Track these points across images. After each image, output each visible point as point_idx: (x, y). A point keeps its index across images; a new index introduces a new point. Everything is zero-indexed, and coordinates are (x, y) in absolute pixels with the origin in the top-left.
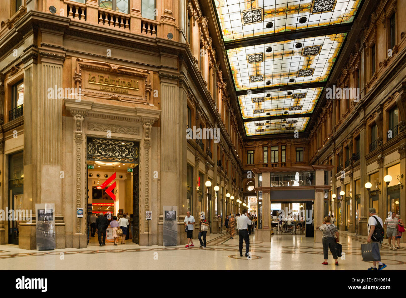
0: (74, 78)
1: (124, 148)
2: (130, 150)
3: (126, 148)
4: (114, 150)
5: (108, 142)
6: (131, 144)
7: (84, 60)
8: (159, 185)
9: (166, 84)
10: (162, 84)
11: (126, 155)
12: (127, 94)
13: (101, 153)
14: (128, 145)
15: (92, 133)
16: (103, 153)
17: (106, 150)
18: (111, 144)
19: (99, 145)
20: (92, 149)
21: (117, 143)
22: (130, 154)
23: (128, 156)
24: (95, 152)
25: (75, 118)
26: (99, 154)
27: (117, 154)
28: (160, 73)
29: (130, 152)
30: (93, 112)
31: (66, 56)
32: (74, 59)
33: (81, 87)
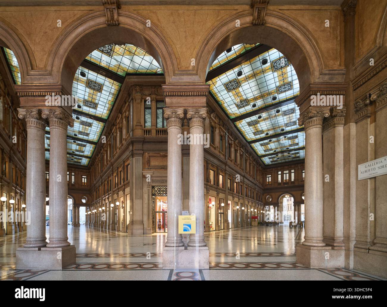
0: (147, 162)
5: (161, 187)
15: (154, 184)
16: (159, 193)
19: (157, 189)
20: (154, 191)
21: (164, 187)
24: (156, 193)
27: (164, 192)
30: (154, 176)
31: (143, 152)
32: (147, 153)
33: (149, 165)
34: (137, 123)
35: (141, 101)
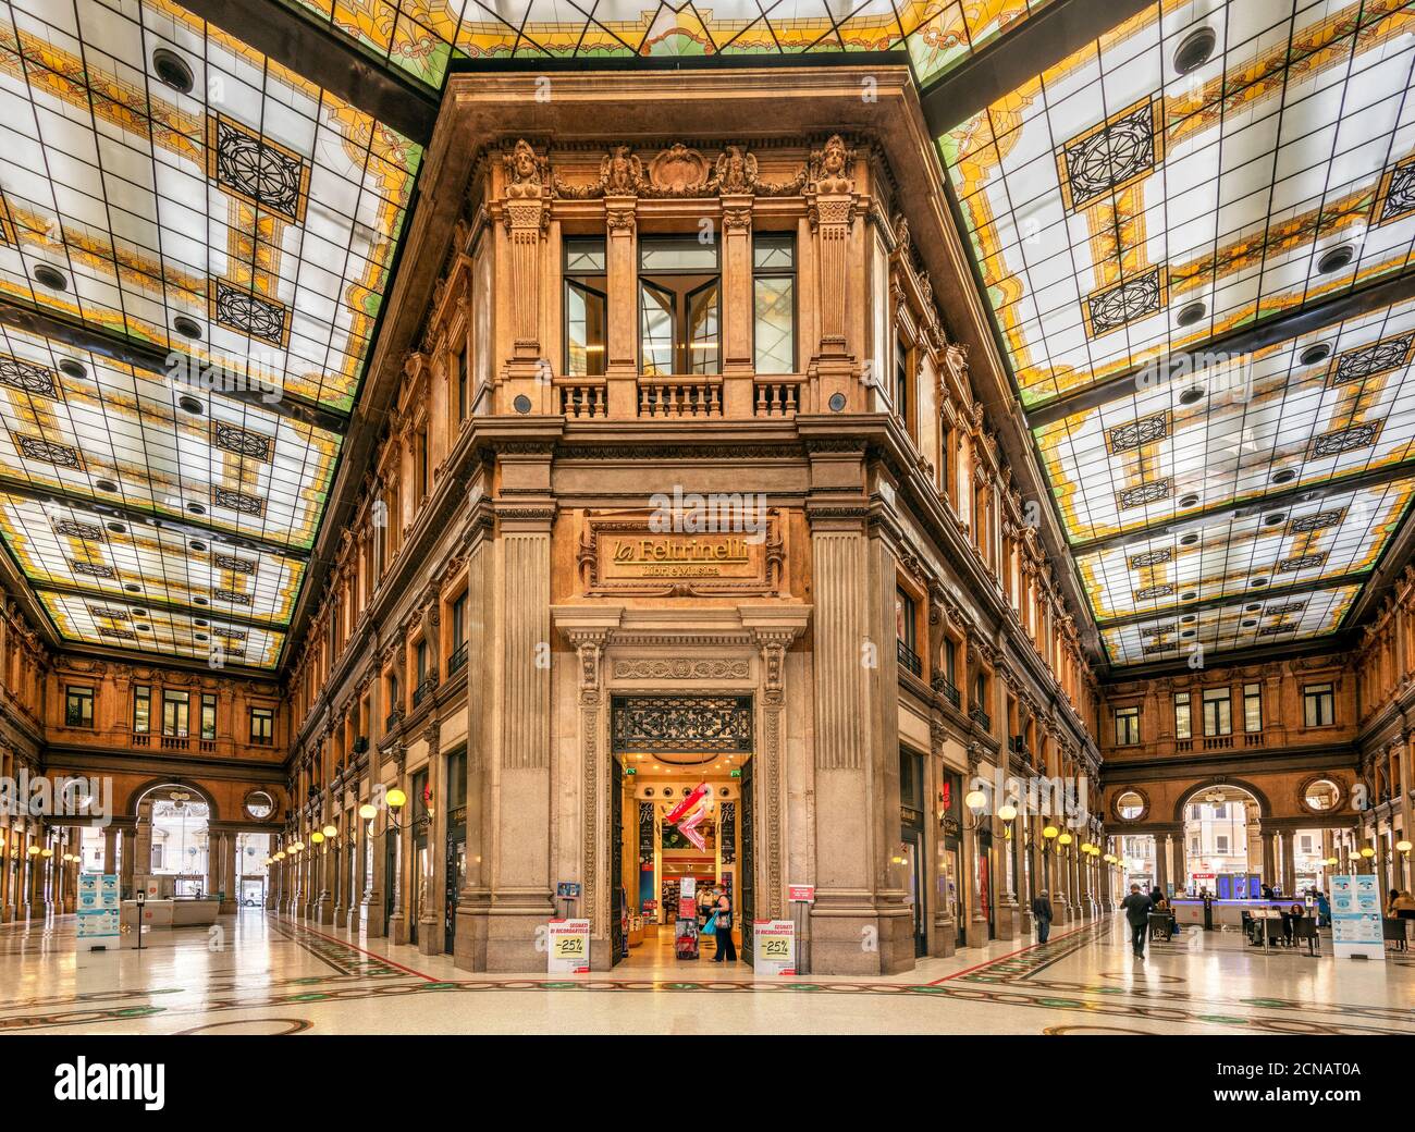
0: (579, 558)
1: (709, 715)
2: (727, 718)
3: (716, 715)
4: (682, 724)
5: (667, 703)
6: (729, 704)
7: (603, 512)
8: (811, 808)
9: (828, 535)
10: (815, 535)
11: (716, 733)
12: (717, 577)
13: (648, 733)
14: (722, 708)
15: (625, 685)
16: (655, 733)
17: (662, 724)
18: (674, 708)
19: (643, 712)
20: (625, 724)
21: (690, 703)
22: (728, 730)
23: (721, 736)
24: (633, 732)
25: (580, 653)
26: (643, 736)
27: (691, 732)
28: (810, 506)
29: (725, 725)
30: (623, 633)
31: (559, 508)
32: (578, 512)
33: (594, 578)
34: (518, 346)
35: (545, 229)
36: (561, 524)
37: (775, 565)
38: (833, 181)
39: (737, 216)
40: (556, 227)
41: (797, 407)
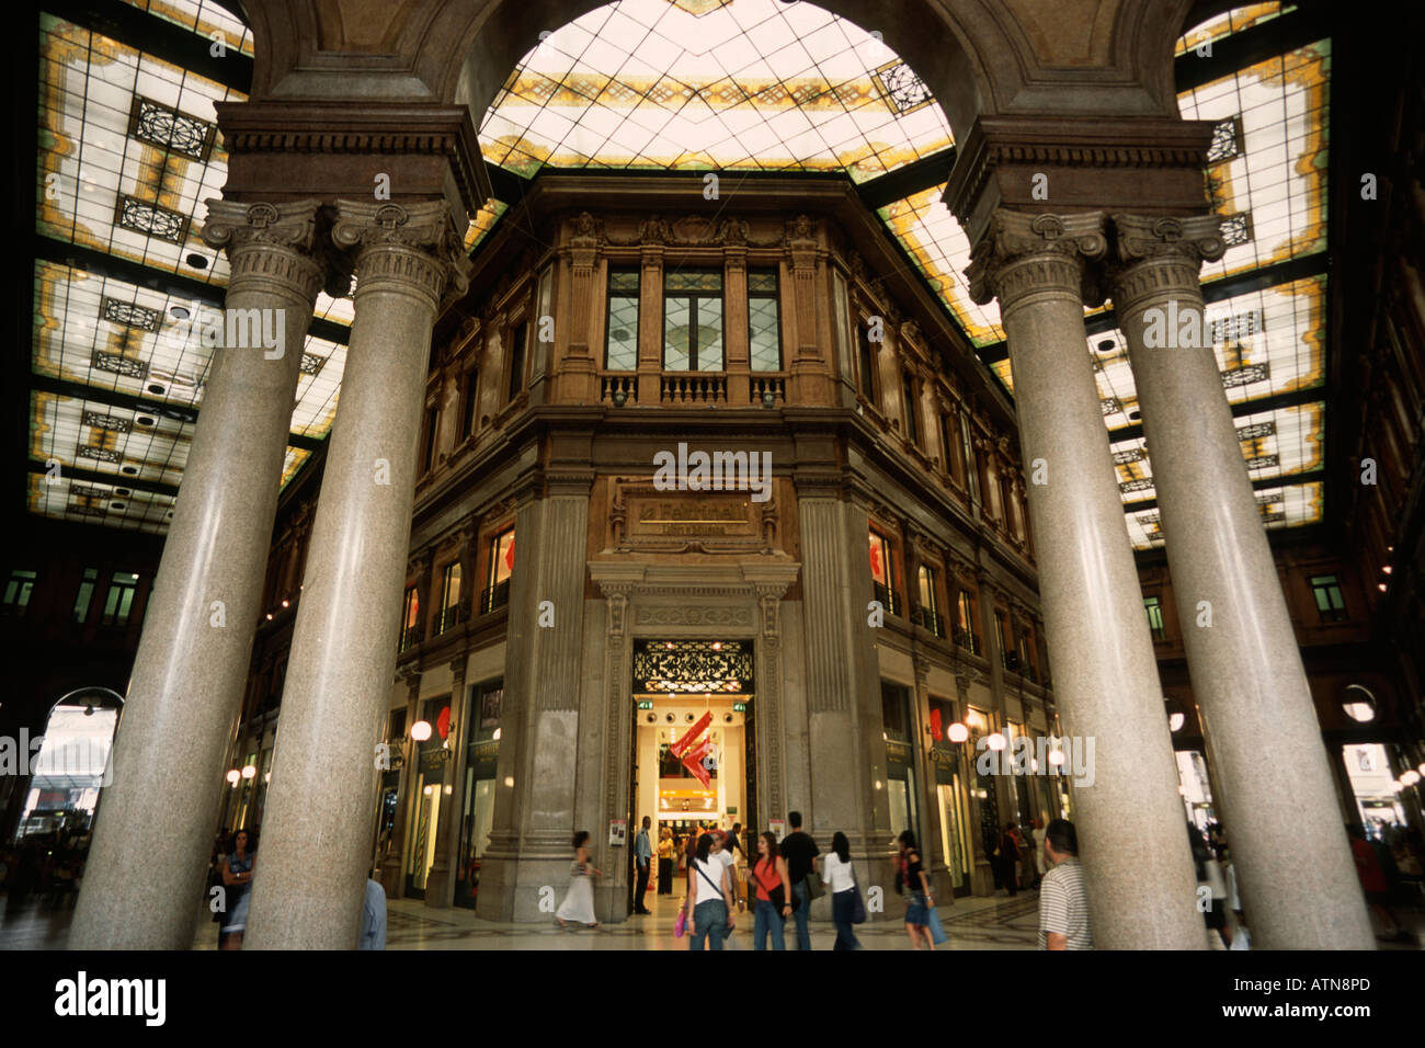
0: (612, 518)
1: (717, 658)
2: (732, 661)
3: (723, 658)
4: (694, 666)
5: (680, 647)
6: (734, 647)
7: (632, 478)
8: (805, 749)
9: (812, 500)
10: (802, 500)
11: (723, 675)
12: (723, 535)
13: (664, 675)
14: (727, 651)
15: (645, 631)
16: (670, 675)
17: (676, 666)
18: (687, 651)
19: (660, 655)
20: (644, 666)
21: (701, 647)
22: (733, 672)
24: (651, 674)
25: (609, 603)
26: (660, 677)
27: (701, 674)
28: (796, 478)
29: (731, 667)
30: (646, 585)
31: (596, 474)
32: (612, 479)
33: (623, 535)
34: (571, 349)
35: (597, 265)
36: (598, 487)
37: (770, 527)
38: (803, 241)
39: (736, 260)
40: (604, 264)
41: (783, 396)
